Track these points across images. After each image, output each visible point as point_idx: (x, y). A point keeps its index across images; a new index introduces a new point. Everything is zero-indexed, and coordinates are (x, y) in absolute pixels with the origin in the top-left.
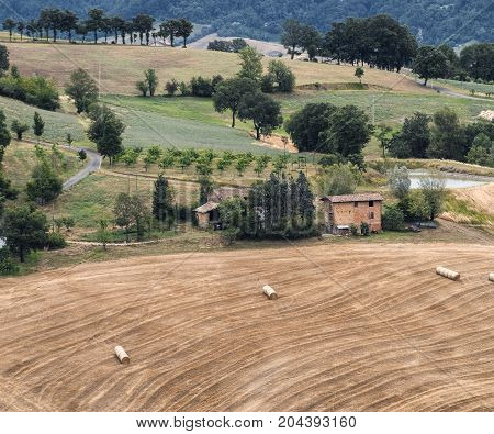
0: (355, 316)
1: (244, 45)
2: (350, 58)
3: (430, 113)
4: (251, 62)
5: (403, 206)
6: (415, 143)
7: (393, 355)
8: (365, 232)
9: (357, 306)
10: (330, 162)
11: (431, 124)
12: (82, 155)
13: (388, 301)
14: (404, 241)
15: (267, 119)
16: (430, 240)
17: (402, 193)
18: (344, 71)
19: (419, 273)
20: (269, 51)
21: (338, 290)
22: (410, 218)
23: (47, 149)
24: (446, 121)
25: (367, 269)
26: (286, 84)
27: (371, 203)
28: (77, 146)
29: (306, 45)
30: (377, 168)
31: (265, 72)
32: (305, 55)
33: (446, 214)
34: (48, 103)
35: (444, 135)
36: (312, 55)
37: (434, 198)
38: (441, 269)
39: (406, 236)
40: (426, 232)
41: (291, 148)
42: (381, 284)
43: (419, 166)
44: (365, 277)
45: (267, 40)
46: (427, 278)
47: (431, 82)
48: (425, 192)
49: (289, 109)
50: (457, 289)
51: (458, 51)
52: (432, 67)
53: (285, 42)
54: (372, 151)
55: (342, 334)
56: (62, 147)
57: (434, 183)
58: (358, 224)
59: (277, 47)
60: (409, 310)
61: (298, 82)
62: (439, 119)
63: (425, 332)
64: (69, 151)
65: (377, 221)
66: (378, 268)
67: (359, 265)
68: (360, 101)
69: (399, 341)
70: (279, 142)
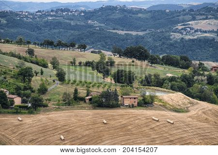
0: (129, 130)
1: (101, 52)
2: (131, 57)
3: (152, 74)
4: (103, 57)
5: (144, 100)
6: (148, 82)
7: (139, 142)
8: (132, 106)
9: (130, 127)
10: (124, 86)
11: (153, 77)
12: (54, 81)
13: (138, 126)
14: (143, 109)
15: (106, 73)
16: (151, 110)
17: (144, 96)
18: (128, 61)
19: (147, 119)
20: (108, 54)
21: (125, 122)
22: (146, 103)
23: (44, 79)
24: (157, 76)
25: (133, 117)
26: (112, 63)
27: (135, 98)
28: (53, 78)
29: (118, 53)
30: (137, 89)
31: (107, 60)
32: (118, 56)
33: (156, 102)
34: (45, 66)
35: (156, 80)
36: (120, 56)
37: (153, 98)
38: (153, 118)
39: (143, 108)
40: (150, 107)
41: (113, 82)
42: (137, 121)
43: (149, 88)
44: (132, 119)
45: (108, 51)
46: (149, 120)
47: (153, 65)
48: (150, 96)
49: (114, 70)
50: (158, 124)
51: (161, 57)
52: (154, 61)
53: (113, 52)
54: (136, 84)
55: (125, 135)
56: (48, 79)
57: (152, 93)
58: (131, 104)
59: (111, 53)
60: (144, 129)
61: (116, 63)
62: (155, 75)
63: (148, 136)
64: (50, 80)
65: (136, 104)
66: (136, 117)
67: (131, 116)
68: (133, 69)
69: (141, 138)
70: (109, 80)
